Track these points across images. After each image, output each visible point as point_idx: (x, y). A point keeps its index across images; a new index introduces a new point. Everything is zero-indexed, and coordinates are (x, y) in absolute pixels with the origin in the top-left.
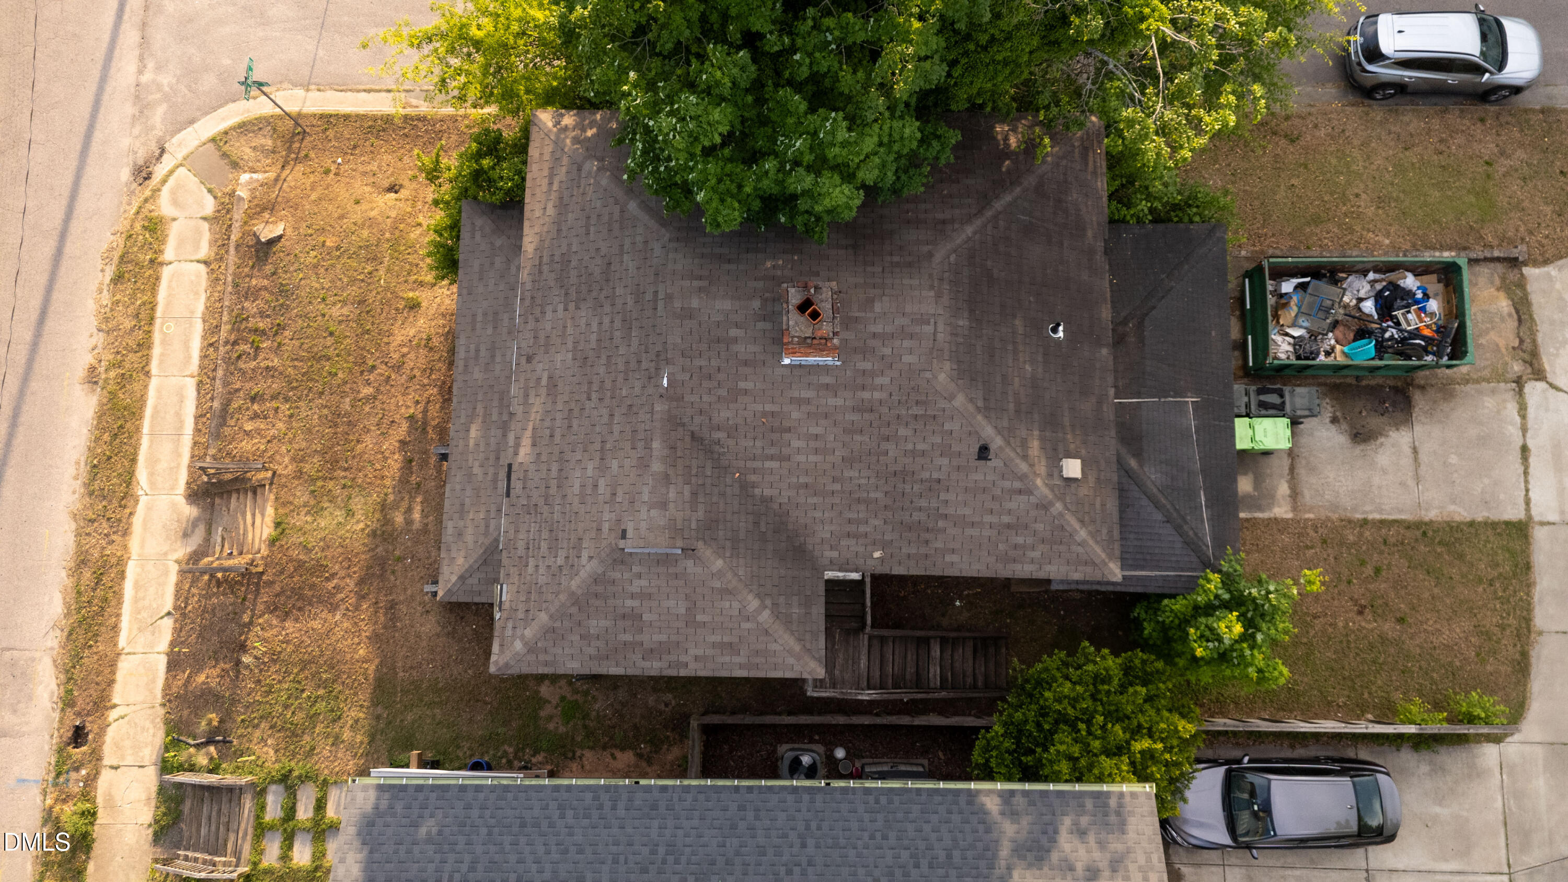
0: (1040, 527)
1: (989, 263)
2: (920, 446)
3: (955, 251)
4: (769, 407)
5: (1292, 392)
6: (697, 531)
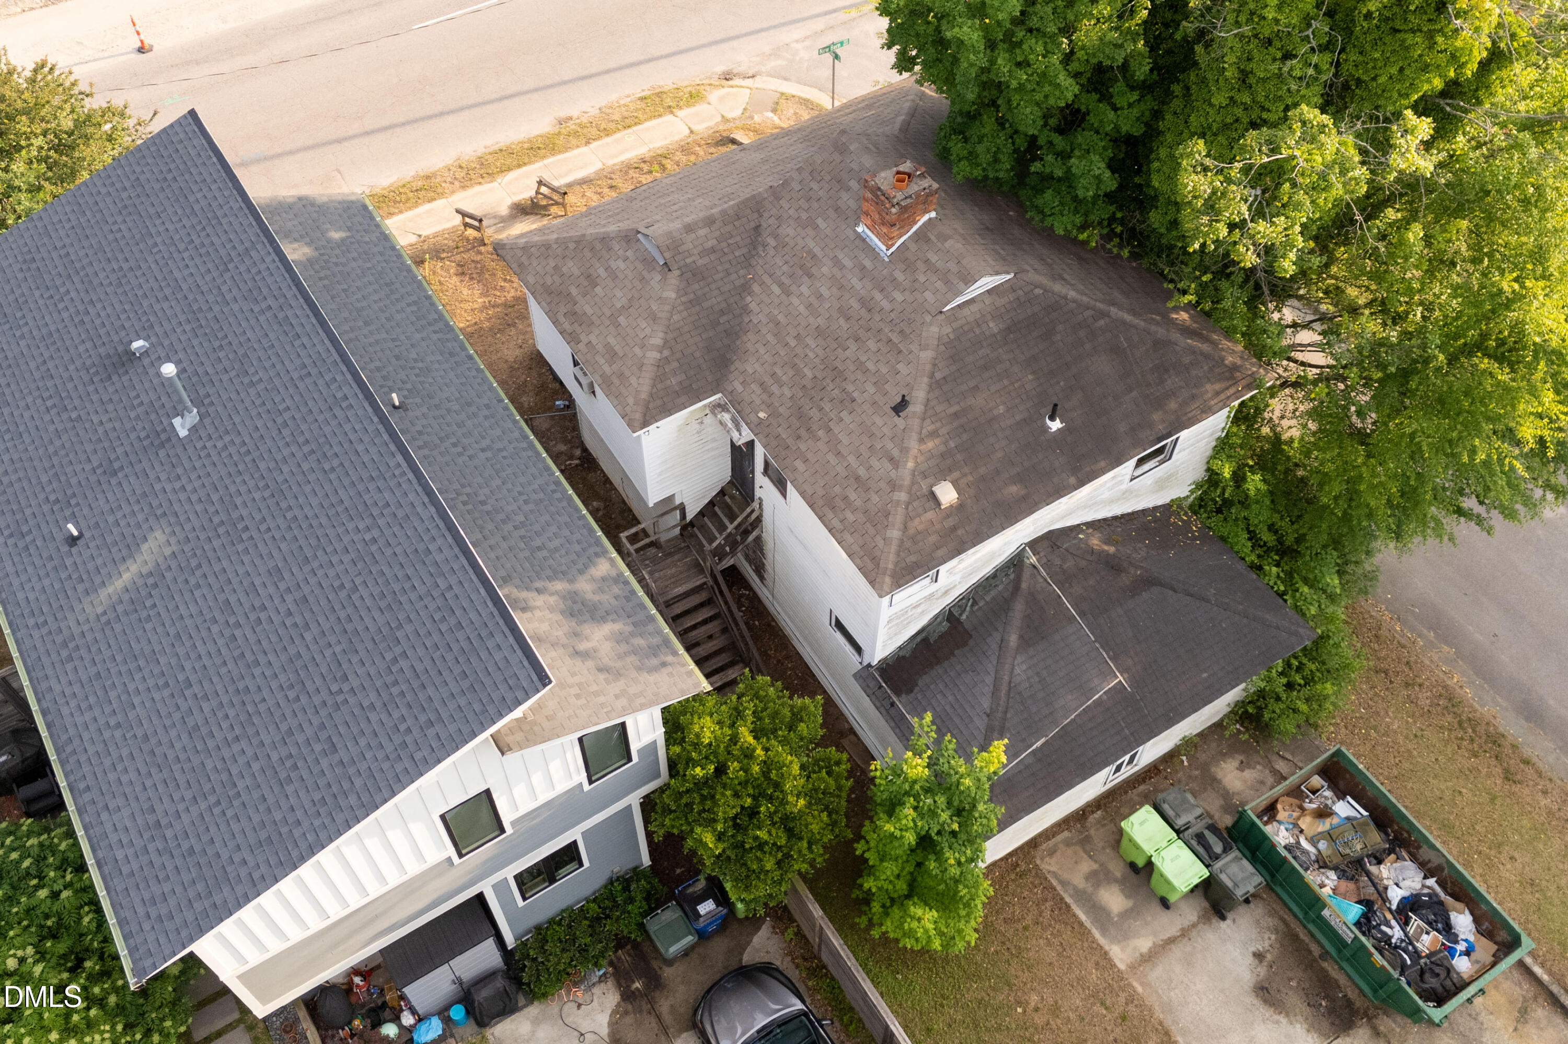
0: (875, 498)
1: (1060, 328)
2: (870, 365)
3: (1045, 290)
4: (817, 250)
6: (686, 265)
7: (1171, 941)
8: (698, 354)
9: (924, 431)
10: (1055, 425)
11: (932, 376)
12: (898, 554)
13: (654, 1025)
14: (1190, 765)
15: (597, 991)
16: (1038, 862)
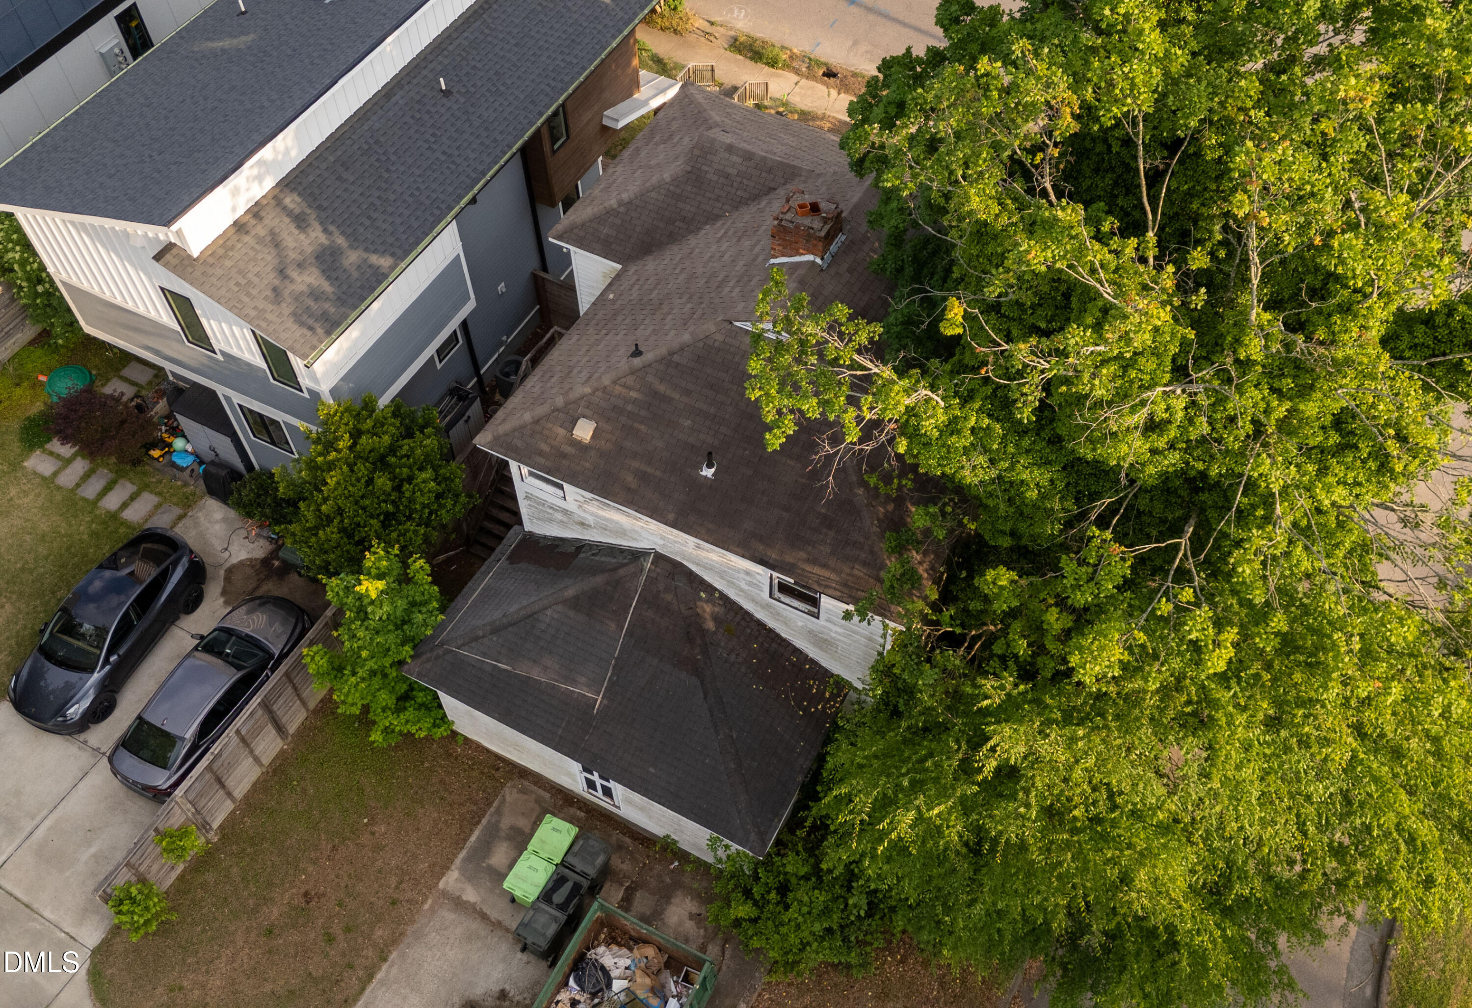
0: (555, 390)
2: (669, 318)
5: (555, 919)
6: (699, 169)
7: (484, 917)
8: (638, 229)
9: (623, 380)
10: (708, 472)
11: (672, 353)
12: (514, 430)
13: (251, 587)
14: (673, 871)
15: (262, 542)
16: (508, 785)
